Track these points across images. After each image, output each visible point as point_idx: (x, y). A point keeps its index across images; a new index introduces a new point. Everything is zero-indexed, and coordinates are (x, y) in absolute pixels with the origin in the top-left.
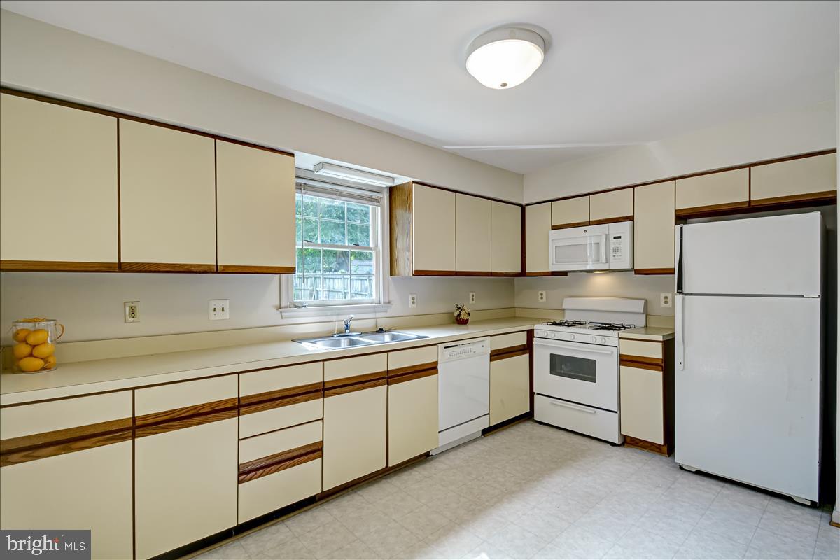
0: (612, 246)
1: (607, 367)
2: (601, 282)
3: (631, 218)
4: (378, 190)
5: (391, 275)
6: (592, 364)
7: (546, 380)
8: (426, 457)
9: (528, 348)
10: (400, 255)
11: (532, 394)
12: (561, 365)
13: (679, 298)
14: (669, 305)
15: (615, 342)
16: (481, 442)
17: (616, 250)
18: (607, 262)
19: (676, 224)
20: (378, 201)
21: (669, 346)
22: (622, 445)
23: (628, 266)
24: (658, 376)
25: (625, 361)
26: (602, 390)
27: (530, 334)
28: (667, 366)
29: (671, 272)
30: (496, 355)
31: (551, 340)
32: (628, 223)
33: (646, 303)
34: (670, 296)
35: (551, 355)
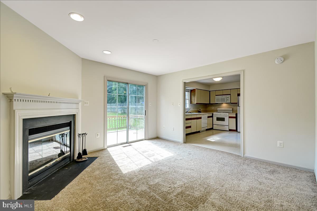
0: (227, 99)
1: (227, 119)
2: (224, 105)
3: (230, 94)
4: (189, 90)
5: (191, 103)
6: (224, 118)
7: (215, 122)
8: (199, 132)
9: (212, 117)
10: (193, 100)
11: (213, 124)
12: (218, 119)
13: (238, 107)
14: (236, 109)
15: (228, 114)
16: (205, 131)
17: (228, 100)
18: (226, 101)
19: (238, 96)
20: (189, 91)
21: (236, 115)
22: (229, 131)
23: (230, 102)
24: (235, 119)
25: (230, 117)
26: (226, 123)
27: (213, 114)
28: (236, 117)
29: (237, 103)
30: (208, 117)
31: (216, 115)
32: (230, 95)
33: (233, 109)
34: (236, 107)
35: (217, 118)
